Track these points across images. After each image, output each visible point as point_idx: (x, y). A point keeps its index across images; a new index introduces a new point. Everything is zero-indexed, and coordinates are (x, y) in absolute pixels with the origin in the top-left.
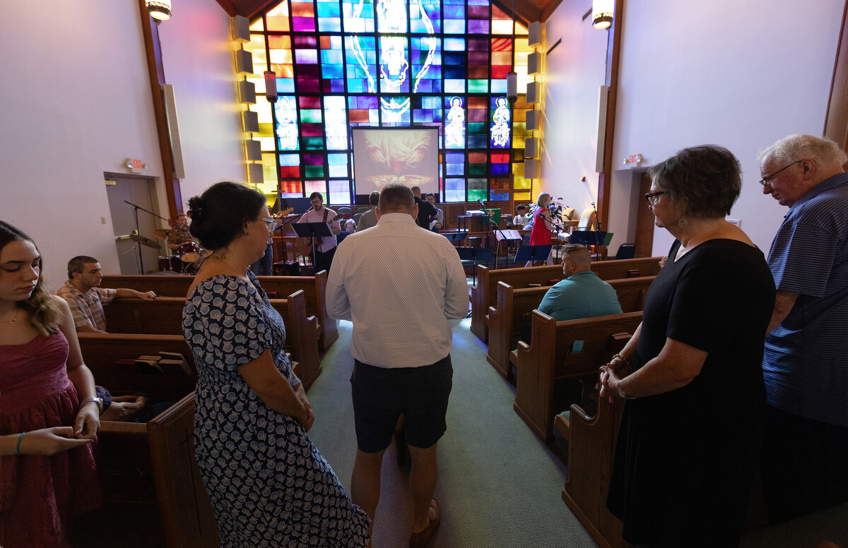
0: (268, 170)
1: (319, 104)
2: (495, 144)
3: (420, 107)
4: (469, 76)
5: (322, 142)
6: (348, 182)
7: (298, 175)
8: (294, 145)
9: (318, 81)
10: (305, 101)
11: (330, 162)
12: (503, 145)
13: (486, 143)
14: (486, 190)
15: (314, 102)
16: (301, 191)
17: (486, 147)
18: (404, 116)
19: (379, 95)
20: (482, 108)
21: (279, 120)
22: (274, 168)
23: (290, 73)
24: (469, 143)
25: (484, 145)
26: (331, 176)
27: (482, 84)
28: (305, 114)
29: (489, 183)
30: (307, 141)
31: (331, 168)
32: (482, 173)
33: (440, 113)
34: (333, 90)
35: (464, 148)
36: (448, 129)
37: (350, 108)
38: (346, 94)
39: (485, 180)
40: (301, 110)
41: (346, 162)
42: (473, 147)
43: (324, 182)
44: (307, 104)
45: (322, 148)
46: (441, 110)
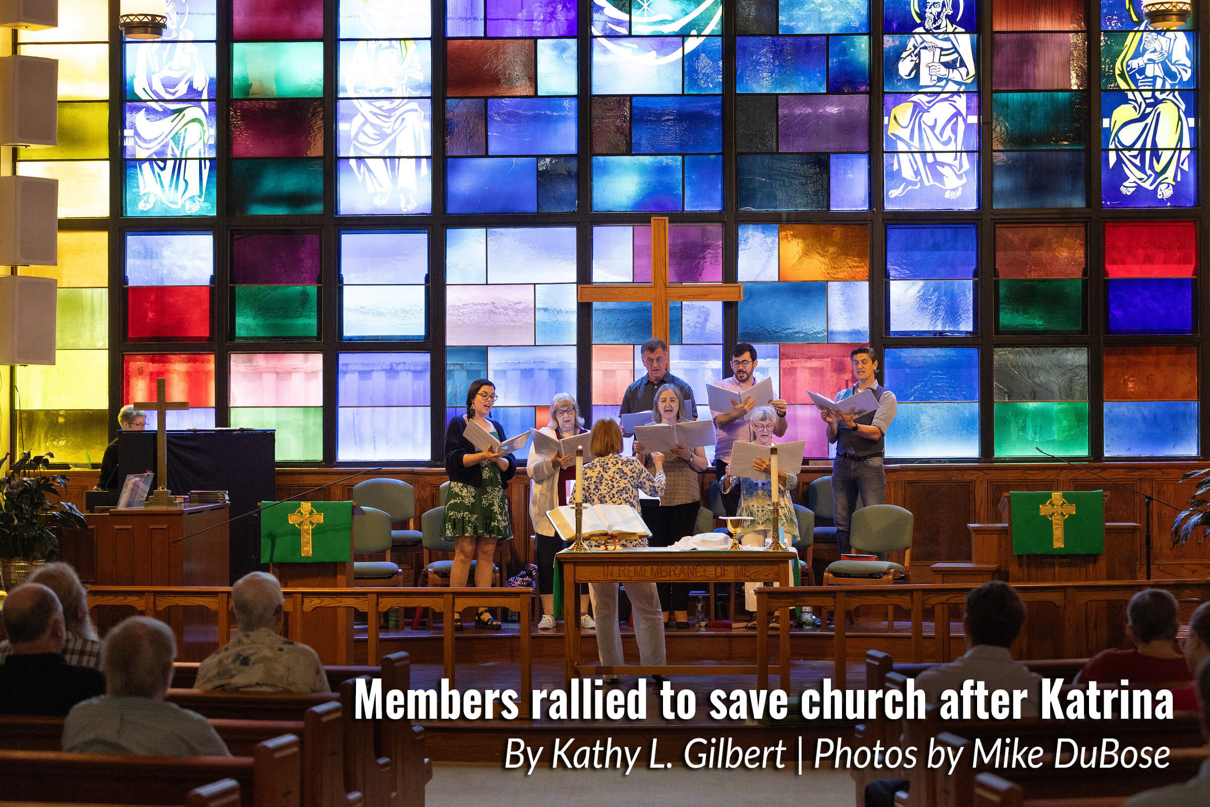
0: (76, 305)
1: (316, 19)
5: (318, 185)
6: (424, 359)
7: (200, 328)
8: (195, 195)
10: (256, 8)
11: (349, 270)
12: (1164, 194)
13: (1081, 185)
14: (1085, 406)
15: (297, 9)
16: (212, 401)
17: (1078, 202)
18: (690, 65)
20: (1056, 27)
21: (139, 87)
22: (101, 299)
24: (1001, 183)
25: (1072, 193)
26: (350, 330)
28: (252, 61)
29: (1095, 370)
30: (255, 178)
31: (350, 296)
32: (1059, 324)
35: (972, 206)
36: (897, 123)
37: (452, 30)
39: (1078, 357)
40: (239, 49)
41: (420, 267)
42: (1015, 204)
43: (316, 361)
44: (266, 21)
45: (317, 208)
46: (864, 40)
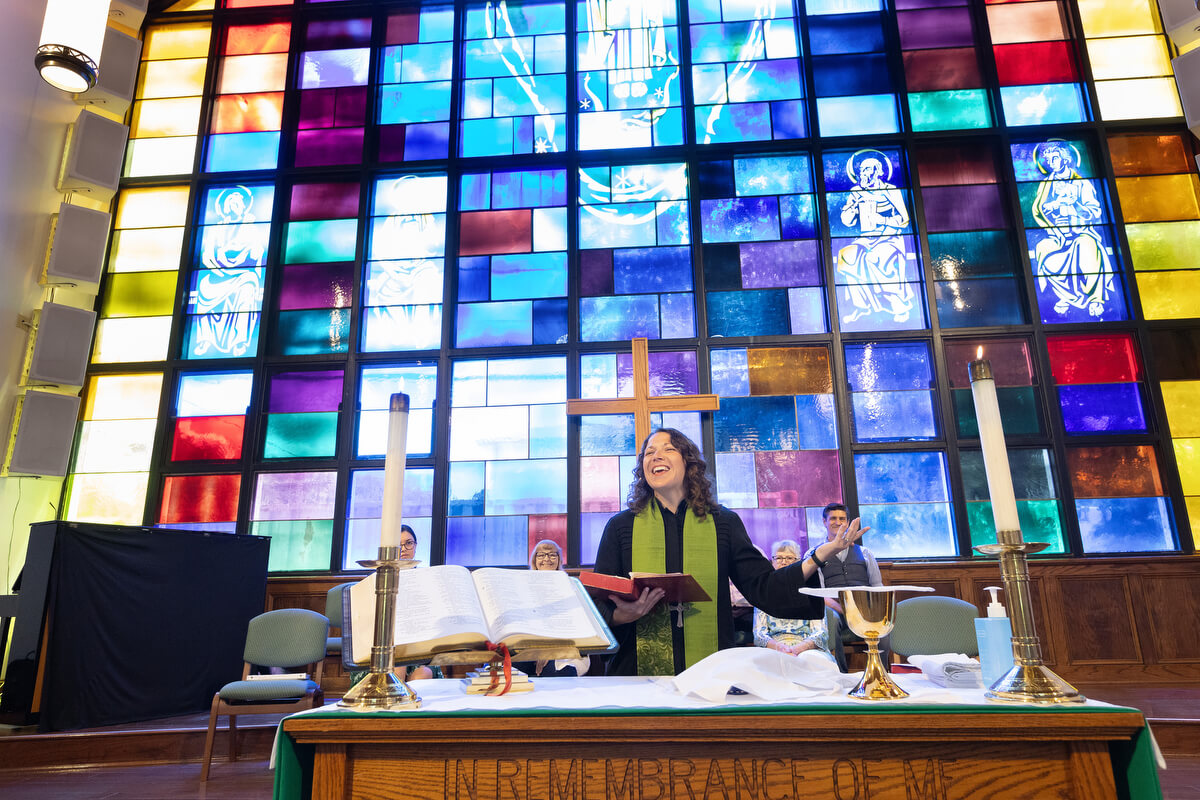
1: (354, 202)
2: (1061, 308)
3: (726, 190)
4: (911, 84)
6: (428, 474)
8: (243, 341)
9: (361, 132)
10: (307, 197)
11: (366, 397)
12: (1096, 310)
13: (1020, 307)
15: (341, 194)
18: (662, 224)
19: (571, 160)
20: (977, 182)
21: (207, 258)
23: (271, 115)
26: (363, 450)
27: (965, 104)
28: (301, 237)
30: (293, 324)
31: (365, 421)
33: (806, 210)
34: (409, 155)
35: (920, 326)
36: (845, 262)
37: (465, 205)
38: (454, 165)
43: (332, 478)
44: (316, 205)
45: (343, 348)
46: (808, 198)
